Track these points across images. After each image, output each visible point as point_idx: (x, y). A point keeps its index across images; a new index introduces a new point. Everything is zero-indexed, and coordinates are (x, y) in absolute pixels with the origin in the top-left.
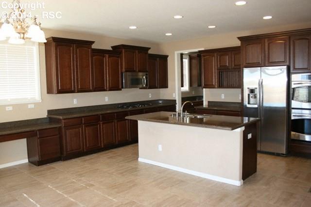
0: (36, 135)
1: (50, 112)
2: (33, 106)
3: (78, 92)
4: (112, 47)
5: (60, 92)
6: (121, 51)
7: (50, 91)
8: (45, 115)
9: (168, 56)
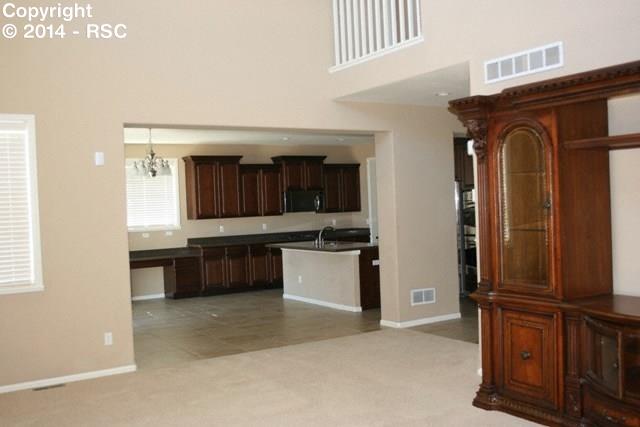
0: (172, 263)
1: (190, 241)
2: (170, 234)
3: (222, 217)
4: (273, 159)
5: (200, 217)
6: (281, 165)
7: (190, 217)
8: (185, 244)
9: (359, 165)
